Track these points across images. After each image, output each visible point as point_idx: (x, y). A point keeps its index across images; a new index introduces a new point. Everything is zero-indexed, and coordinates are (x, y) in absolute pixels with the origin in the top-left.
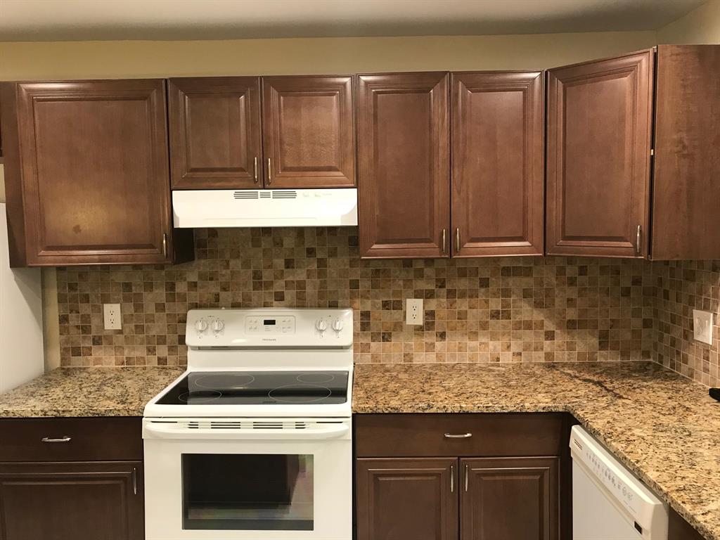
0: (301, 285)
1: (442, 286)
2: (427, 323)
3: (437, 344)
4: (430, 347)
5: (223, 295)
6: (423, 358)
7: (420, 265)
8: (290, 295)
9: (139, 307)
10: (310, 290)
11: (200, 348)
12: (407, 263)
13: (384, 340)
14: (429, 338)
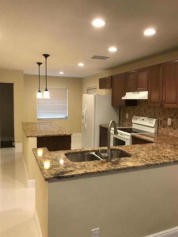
0: (151, 113)
1: (176, 116)
2: (172, 125)
3: (174, 131)
4: (172, 131)
5: (140, 114)
6: (171, 134)
7: (171, 110)
8: (149, 114)
9: (130, 114)
10: (152, 114)
11: (134, 123)
12: (169, 109)
13: (164, 128)
14: (172, 129)
